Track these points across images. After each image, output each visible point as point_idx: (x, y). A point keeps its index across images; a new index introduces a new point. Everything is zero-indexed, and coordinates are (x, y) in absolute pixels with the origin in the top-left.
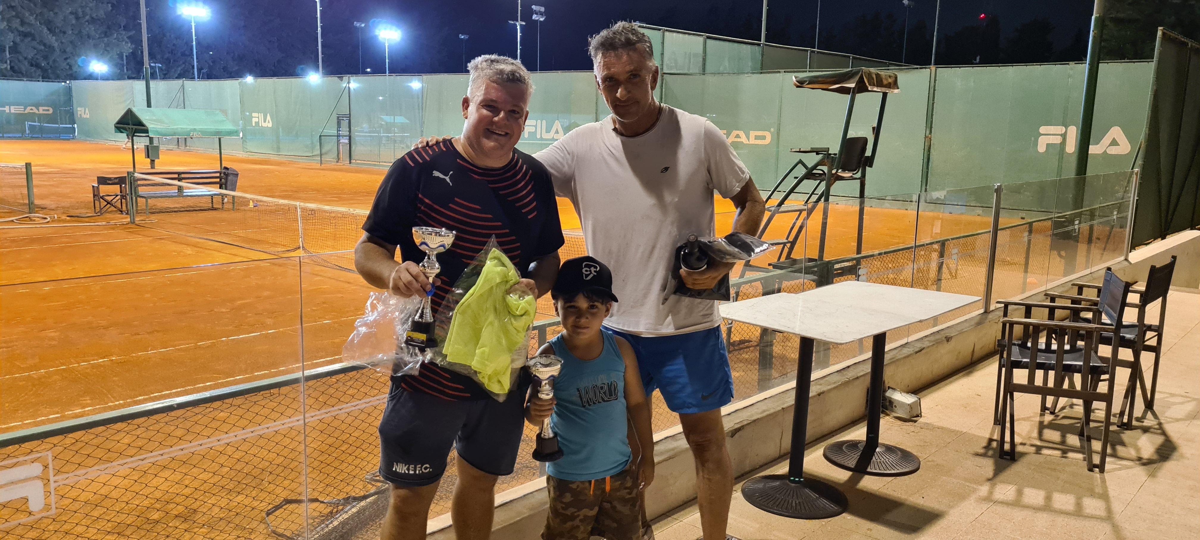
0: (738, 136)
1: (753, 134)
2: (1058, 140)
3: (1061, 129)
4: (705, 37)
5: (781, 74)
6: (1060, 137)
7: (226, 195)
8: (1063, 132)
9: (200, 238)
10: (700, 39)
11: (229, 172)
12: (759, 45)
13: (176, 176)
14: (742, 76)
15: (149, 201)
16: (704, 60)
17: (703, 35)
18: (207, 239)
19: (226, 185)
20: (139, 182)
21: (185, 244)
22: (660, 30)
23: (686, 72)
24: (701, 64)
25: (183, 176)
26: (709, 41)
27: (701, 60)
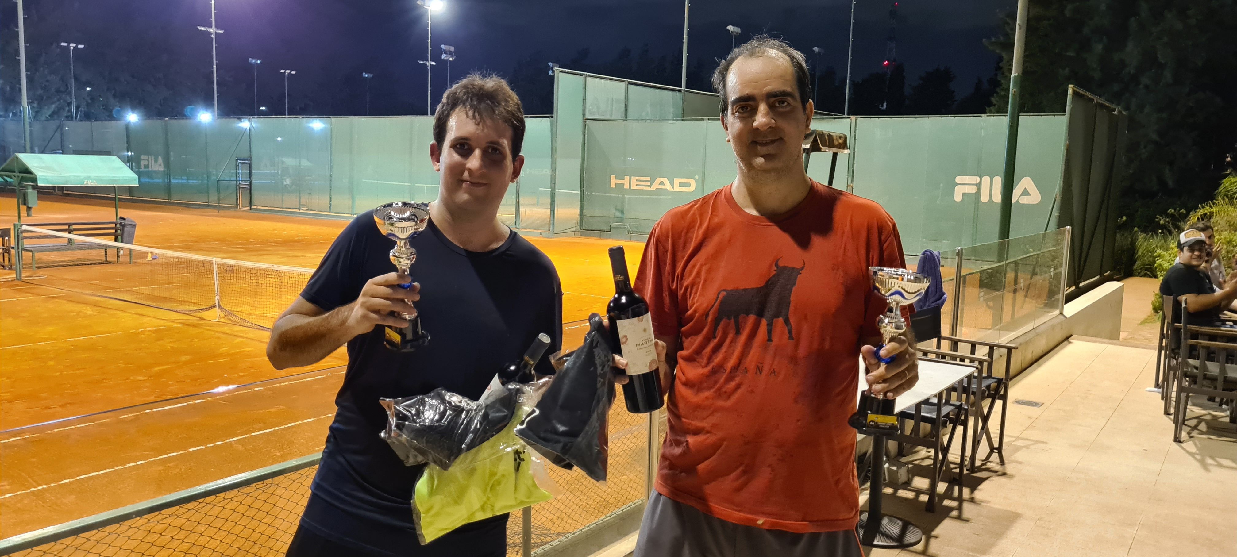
0: (662, 183)
1: (677, 181)
2: (973, 190)
3: (975, 179)
4: (627, 83)
5: (705, 121)
6: (975, 186)
7: (122, 248)
8: (978, 182)
9: (99, 296)
10: (622, 85)
11: (126, 222)
12: (680, 91)
13: (67, 227)
14: (665, 123)
15: (36, 254)
16: (626, 106)
17: (624, 81)
18: (106, 297)
19: (122, 236)
20: (25, 234)
21: (83, 303)
22: (581, 75)
23: (608, 117)
24: (623, 109)
25: (74, 227)
26: (630, 87)
27: (624, 105)
